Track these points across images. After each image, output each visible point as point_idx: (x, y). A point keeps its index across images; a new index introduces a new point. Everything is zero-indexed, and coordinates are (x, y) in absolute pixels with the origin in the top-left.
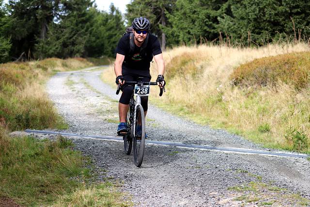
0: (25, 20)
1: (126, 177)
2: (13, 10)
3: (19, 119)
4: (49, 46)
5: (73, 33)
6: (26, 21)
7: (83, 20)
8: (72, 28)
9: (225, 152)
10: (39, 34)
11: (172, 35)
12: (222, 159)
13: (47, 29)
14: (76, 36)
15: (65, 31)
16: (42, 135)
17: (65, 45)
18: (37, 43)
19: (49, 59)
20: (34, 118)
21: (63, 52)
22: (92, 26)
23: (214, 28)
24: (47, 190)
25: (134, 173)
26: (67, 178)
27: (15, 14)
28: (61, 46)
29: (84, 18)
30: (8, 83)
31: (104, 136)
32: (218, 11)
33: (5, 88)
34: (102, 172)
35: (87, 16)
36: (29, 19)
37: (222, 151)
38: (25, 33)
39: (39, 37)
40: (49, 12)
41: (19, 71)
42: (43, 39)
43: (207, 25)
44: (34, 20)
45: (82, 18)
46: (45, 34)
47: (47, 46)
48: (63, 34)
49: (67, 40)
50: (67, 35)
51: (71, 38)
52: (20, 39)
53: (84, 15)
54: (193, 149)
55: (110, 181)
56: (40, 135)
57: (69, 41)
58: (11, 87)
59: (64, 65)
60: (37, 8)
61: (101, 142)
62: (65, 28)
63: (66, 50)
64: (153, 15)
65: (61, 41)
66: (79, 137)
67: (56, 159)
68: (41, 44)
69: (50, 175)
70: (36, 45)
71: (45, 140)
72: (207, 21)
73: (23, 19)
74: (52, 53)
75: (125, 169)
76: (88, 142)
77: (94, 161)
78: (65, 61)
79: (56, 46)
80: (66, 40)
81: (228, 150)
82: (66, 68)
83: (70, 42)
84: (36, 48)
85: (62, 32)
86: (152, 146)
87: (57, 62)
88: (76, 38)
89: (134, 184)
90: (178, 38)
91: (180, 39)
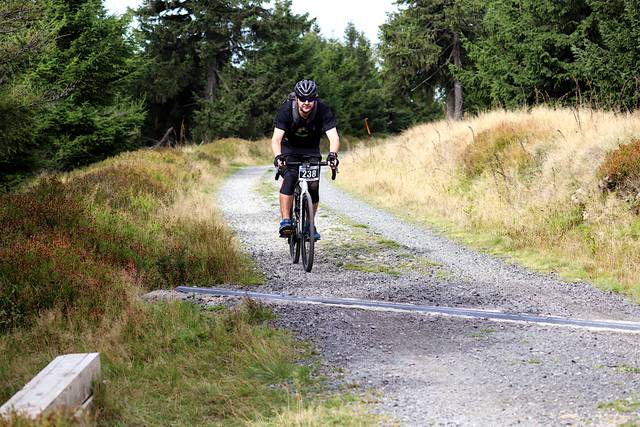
0: (173, 61)
1: (385, 383)
2: (148, 42)
3: (163, 265)
4: (222, 113)
5: (271, 87)
6: (176, 64)
7: (290, 59)
8: (270, 77)
9: (592, 329)
10: (201, 89)
11: (475, 85)
12: (585, 345)
13: (217, 78)
14: (277, 93)
15: (256, 82)
16: (211, 298)
17: (255, 112)
18: (199, 108)
19: (223, 141)
20: (195, 263)
21: (251, 124)
22: (309, 71)
23: (563, 71)
24: (222, 410)
25: (401, 375)
26: (264, 387)
27: (153, 51)
28: (246, 113)
29: (293, 56)
30: (140, 192)
31: (339, 299)
32: (571, 36)
33: (135, 202)
34: (336, 374)
35: (300, 51)
36: (182, 61)
37: (585, 328)
38: (174, 89)
39: (203, 96)
40: (221, 45)
41: (163, 165)
42: (210, 100)
43: (546, 65)
44: (192, 62)
45: (290, 56)
46: (214, 89)
47: (219, 115)
48: (250, 88)
49: (260, 100)
50: (259, 91)
51: (266, 96)
52: (164, 101)
53: (293, 49)
54: (524, 323)
55: (352, 392)
56: (206, 297)
57: (263, 102)
58: (147, 200)
59: (255, 153)
60: (198, 38)
61: (333, 310)
62: (255, 76)
63: (258, 122)
64: (435, 47)
65: (247, 102)
66: (286, 302)
67: (240, 347)
68: (206, 111)
69: (229, 379)
70: (197, 112)
71: (219, 309)
72: (546, 56)
73: (169, 59)
74: (229, 128)
75: (384, 367)
76: (306, 311)
77: (318, 350)
78: (256, 143)
79: (237, 114)
80: (256, 100)
81: (597, 325)
82: (258, 158)
83: (265, 106)
84: (196, 119)
85: (249, 84)
86: (438, 318)
87: (240, 146)
88: (276, 96)
89: (401, 398)
90: (489, 92)
91: (492, 94)
